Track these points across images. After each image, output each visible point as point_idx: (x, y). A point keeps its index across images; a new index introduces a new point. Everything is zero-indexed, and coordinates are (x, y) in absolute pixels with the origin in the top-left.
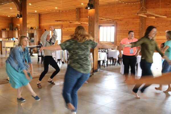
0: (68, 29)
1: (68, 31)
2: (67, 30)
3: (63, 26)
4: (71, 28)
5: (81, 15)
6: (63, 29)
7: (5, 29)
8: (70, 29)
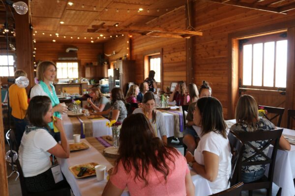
0: (172, 55)
1: (173, 62)
2: (172, 60)
3: (164, 50)
4: (178, 54)
5: (196, 18)
6: (164, 58)
7: (91, 63)
8: (175, 57)
